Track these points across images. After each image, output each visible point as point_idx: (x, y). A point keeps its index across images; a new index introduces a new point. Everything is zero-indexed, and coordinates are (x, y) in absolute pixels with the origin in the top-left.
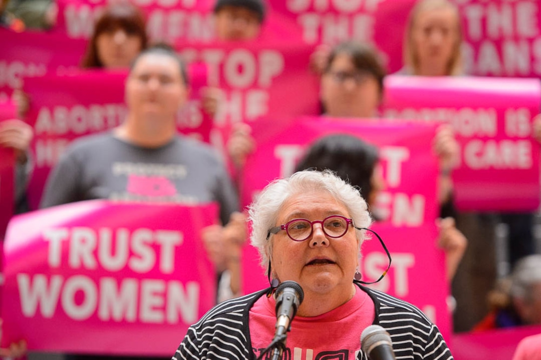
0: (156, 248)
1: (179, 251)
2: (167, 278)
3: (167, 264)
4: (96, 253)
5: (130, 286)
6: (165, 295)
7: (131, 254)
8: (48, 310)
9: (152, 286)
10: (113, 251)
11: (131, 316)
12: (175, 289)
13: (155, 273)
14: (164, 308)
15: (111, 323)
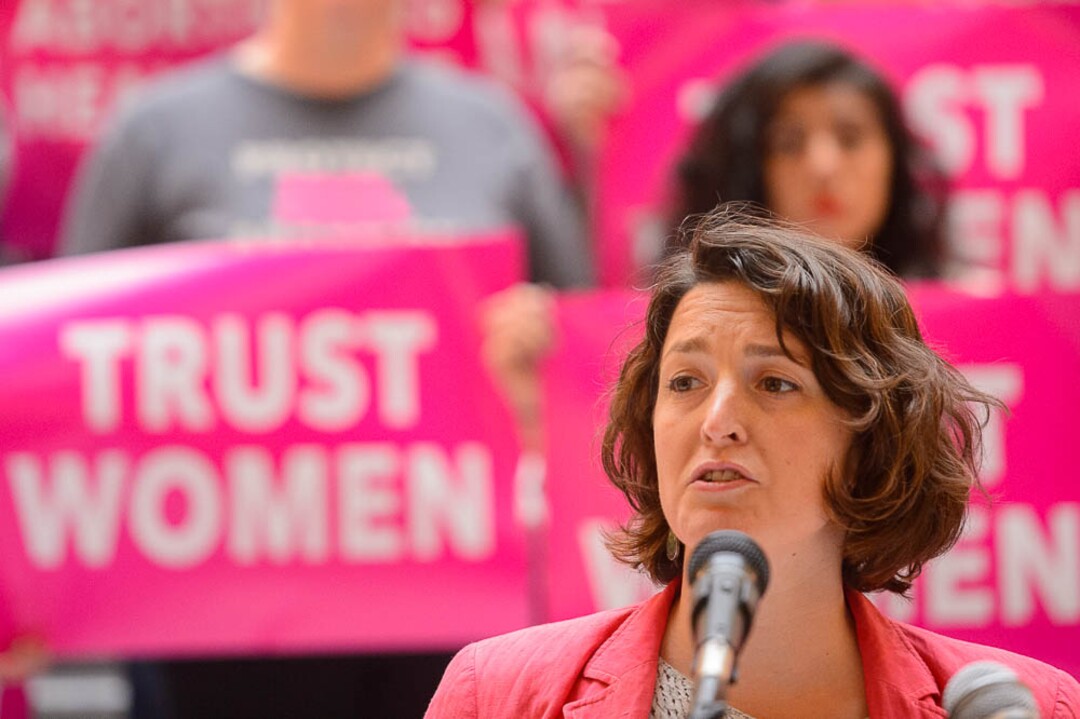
0: (368, 361)
1: (429, 367)
2: (402, 439)
3: (401, 402)
4: (208, 385)
5: (306, 466)
6: (399, 484)
7: (303, 382)
8: (96, 545)
9: (366, 463)
10: (255, 376)
11: (315, 544)
12: (427, 467)
13: (369, 429)
14: (400, 520)
15: (265, 568)
